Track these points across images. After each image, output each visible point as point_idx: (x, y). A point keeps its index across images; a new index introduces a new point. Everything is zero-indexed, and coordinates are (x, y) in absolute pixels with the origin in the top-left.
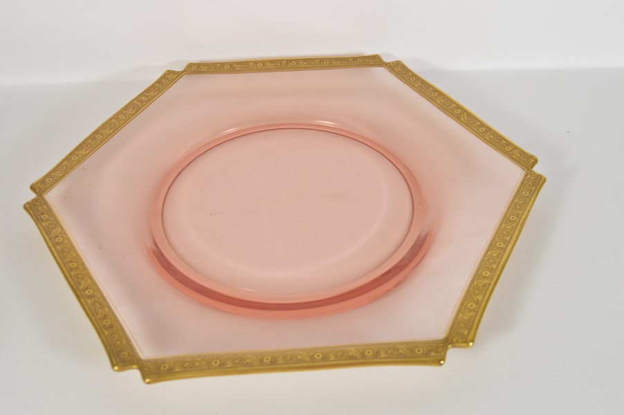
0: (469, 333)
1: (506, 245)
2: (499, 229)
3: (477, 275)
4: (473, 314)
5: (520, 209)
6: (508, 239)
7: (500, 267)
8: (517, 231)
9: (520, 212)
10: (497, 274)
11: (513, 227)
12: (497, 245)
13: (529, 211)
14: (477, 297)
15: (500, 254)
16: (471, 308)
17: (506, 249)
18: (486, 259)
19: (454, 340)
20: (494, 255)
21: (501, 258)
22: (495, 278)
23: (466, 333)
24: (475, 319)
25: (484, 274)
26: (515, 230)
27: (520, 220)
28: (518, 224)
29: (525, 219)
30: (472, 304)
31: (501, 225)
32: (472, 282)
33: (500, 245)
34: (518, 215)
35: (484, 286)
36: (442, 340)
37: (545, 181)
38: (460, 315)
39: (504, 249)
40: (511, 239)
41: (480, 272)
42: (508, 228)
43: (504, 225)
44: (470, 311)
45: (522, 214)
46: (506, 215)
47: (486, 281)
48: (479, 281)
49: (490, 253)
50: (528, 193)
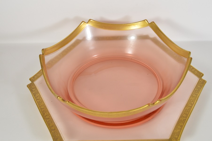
0: (178, 137)
1: (192, 105)
2: (189, 99)
3: (181, 116)
4: (179, 130)
5: (197, 92)
6: (193, 103)
7: (190, 114)
8: (196, 100)
9: (197, 94)
10: (188, 116)
11: (194, 99)
12: (189, 105)
13: (200, 93)
14: (181, 124)
15: (190, 108)
16: (179, 128)
17: (192, 107)
18: (185, 110)
19: (173, 140)
20: (187, 109)
21: (190, 110)
22: (188, 117)
23: (177, 137)
24: (180, 132)
25: (184, 116)
26: (195, 100)
27: (197, 96)
28: (196, 98)
29: (199, 96)
30: (179, 127)
31: (190, 98)
32: (179, 119)
33: (190, 105)
34: (196, 94)
35: (183, 120)
36: (168, 139)
37: (206, 82)
38: (175, 131)
39: (191, 107)
40: (194, 103)
41: (182, 115)
42: (193, 99)
43: (191, 98)
44: (179, 129)
45: (198, 94)
46: (192, 94)
47: (185, 118)
48: (182, 118)
49: (186, 108)
50: (200, 87)
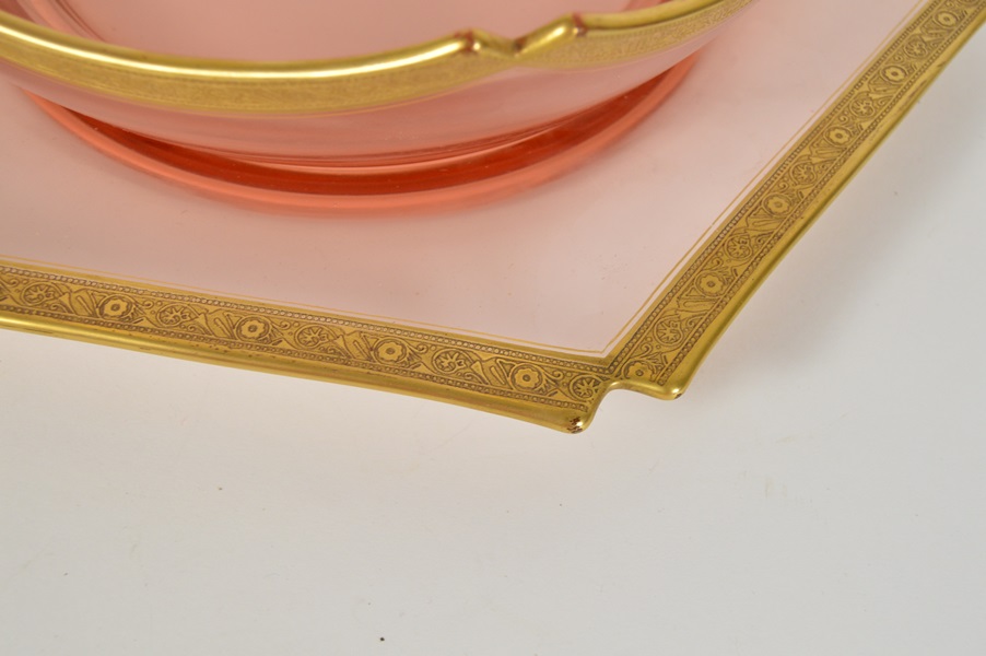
0: (678, 360)
1: (853, 140)
2: (851, 93)
3: (754, 206)
4: (708, 306)
5: (920, 57)
6: (865, 125)
7: (821, 198)
8: (895, 109)
9: (919, 65)
10: (807, 215)
11: (888, 98)
12: (833, 135)
13: (942, 66)
14: (734, 263)
15: (832, 161)
16: (707, 289)
17: (850, 151)
18: (791, 165)
19: (632, 370)
20: (815, 160)
21: (832, 173)
22: (800, 223)
23: (670, 357)
24: (708, 322)
25: (771, 205)
26: (890, 108)
27: (910, 84)
28: (902, 93)
29: (925, 85)
30: (716, 280)
31: (858, 85)
32: (734, 219)
33: (839, 136)
34: (911, 69)
35: (759, 238)
36: (600, 361)
38: (673, 304)
39: (847, 151)
40: (872, 128)
41: (763, 198)
42: (874, 96)
43: (865, 88)
44: (703, 297)
45: (922, 71)
46: (878, 62)
47: (773, 226)
48: (751, 220)
49: (806, 151)
50: (953, 21)
